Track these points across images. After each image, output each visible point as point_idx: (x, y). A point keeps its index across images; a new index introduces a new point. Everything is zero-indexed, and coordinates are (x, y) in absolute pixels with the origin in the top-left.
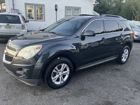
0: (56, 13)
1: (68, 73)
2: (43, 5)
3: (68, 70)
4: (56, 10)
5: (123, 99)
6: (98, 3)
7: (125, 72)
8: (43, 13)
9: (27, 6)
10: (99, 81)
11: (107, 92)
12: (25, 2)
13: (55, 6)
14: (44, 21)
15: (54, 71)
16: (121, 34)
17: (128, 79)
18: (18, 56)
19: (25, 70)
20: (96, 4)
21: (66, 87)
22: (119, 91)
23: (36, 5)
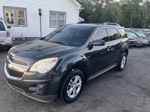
0: (40, 17)
1: (81, 85)
2: (25, 9)
3: (80, 82)
4: (40, 14)
5: (137, 106)
6: (84, 9)
7: (127, 78)
8: (25, 18)
9: (5, 9)
10: (107, 90)
11: (120, 100)
12: (3, 5)
13: (39, 11)
14: (27, 26)
15: (69, 84)
16: (121, 42)
17: (133, 85)
18: (30, 70)
19: (41, 86)
20: (82, 9)
21: (79, 99)
22: (131, 99)
23: (16, 8)
